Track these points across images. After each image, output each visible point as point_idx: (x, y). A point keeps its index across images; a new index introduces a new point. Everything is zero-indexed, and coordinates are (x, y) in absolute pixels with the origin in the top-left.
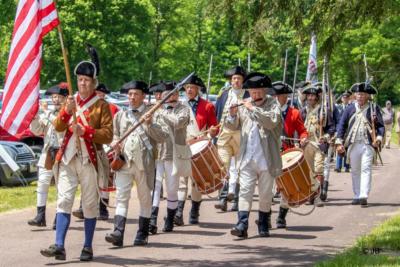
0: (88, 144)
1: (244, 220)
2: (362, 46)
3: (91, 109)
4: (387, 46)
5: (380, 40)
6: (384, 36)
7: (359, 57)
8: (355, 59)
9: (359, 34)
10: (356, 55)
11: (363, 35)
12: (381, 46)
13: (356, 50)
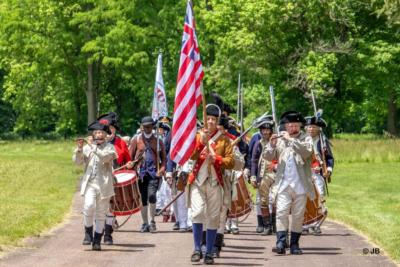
0: (217, 169)
1: (283, 239)
2: (99, 39)
3: (216, 142)
4: (141, 39)
5: (128, 29)
6: (134, 23)
7: (96, 56)
8: (89, 60)
9: (94, 18)
10: (91, 53)
11: (100, 21)
12: (132, 39)
13: (90, 46)
